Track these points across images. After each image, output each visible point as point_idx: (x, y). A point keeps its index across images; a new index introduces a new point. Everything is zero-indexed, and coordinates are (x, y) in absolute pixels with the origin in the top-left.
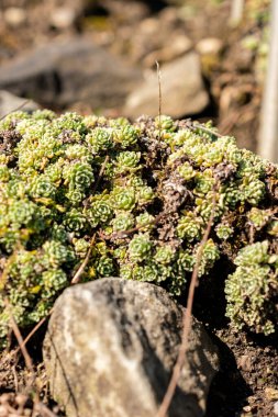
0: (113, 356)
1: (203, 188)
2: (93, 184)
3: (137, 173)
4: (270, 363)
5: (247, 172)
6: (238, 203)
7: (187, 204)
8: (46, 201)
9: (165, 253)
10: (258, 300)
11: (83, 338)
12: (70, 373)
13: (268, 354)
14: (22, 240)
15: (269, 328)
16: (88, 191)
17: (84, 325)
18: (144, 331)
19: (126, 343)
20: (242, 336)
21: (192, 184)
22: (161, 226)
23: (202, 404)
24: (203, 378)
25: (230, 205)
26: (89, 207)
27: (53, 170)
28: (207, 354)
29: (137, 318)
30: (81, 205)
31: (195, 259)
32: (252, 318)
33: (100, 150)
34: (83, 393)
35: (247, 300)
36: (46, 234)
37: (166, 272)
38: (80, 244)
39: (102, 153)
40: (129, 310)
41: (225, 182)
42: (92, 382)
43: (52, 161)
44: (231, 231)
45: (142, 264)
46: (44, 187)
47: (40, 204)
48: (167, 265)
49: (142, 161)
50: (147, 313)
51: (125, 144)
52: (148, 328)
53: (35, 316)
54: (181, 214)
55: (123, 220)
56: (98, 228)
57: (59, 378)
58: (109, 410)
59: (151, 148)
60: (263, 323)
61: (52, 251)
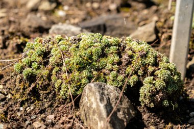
0: (97, 102)
1: (135, 58)
2: (101, 55)
3: (116, 53)
4: (153, 118)
5: (150, 55)
6: (146, 64)
7: (129, 63)
8: (86, 58)
9: (120, 77)
10: (148, 94)
11: (90, 98)
12: (86, 110)
13: (153, 115)
14: (76, 68)
15: (152, 105)
16: (99, 57)
17: (91, 94)
18: (109, 99)
19: (102, 100)
20: (145, 109)
21: (131, 57)
22: (121, 69)
23: (125, 123)
24: (127, 117)
25: (143, 65)
26: (99, 62)
27: (89, 50)
28: (131, 111)
29: (108, 95)
30: (97, 61)
31: (130, 81)
32: (147, 101)
33: (105, 45)
34: (89, 116)
35: (145, 95)
36: (84, 68)
37: (121, 84)
38: (95, 73)
39: (106, 46)
40: (106, 92)
41: (142, 57)
42: (91, 112)
43: (90, 47)
44: (143, 73)
45: (113, 80)
46: (85, 54)
47: (84, 59)
48: (121, 81)
49: (118, 49)
50: (111, 94)
51: (113, 44)
52: (111, 98)
53: (78, 93)
54: (127, 66)
55: (109, 66)
56: (101, 69)
57: (83, 112)
58: (95, 119)
59: (122, 46)
60: (150, 103)
61: (85, 73)
